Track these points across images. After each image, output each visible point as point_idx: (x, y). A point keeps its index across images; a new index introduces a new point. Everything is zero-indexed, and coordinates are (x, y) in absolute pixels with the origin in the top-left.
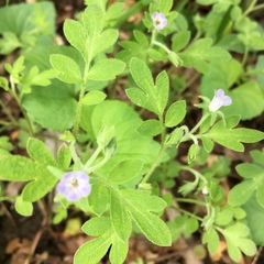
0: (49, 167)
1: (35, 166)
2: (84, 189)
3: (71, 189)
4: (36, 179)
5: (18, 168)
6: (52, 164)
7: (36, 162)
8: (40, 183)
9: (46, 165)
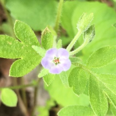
0: (33, 47)
1: (21, 46)
2: (65, 65)
3: (53, 65)
4: (22, 58)
5: (6, 47)
6: (35, 44)
7: (22, 43)
8: (26, 62)
9: (31, 46)
